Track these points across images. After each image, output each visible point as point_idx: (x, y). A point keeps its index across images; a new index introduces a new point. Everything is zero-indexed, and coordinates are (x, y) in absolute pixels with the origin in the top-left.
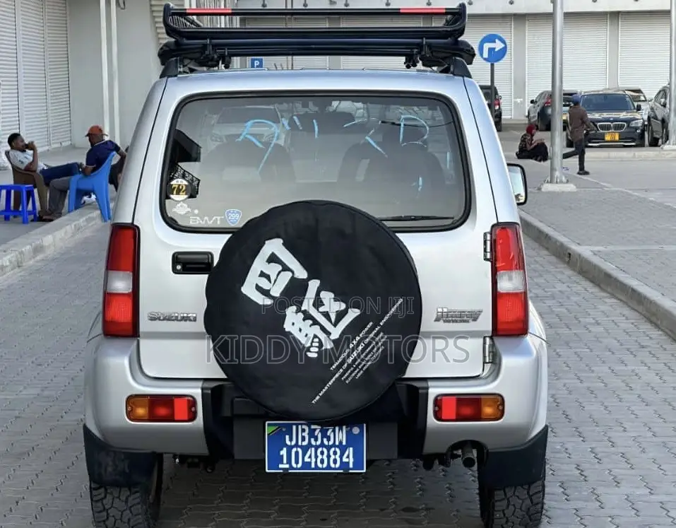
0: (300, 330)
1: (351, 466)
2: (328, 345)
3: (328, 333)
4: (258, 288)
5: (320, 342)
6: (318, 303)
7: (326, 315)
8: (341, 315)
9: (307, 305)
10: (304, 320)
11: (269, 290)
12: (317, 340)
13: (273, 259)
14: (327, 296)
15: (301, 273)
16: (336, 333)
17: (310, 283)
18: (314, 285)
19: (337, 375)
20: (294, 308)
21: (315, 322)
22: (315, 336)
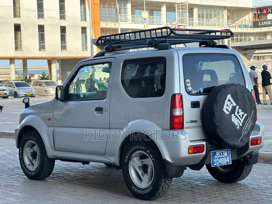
0: (235, 121)
1: (229, 162)
2: (241, 125)
3: (240, 121)
4: (226, 109)
5: (239, 124)
6: (238, 113)
7: (240, 116)
8: (243, 115)
9: (236, 114)
10: (236, 118)
11: (228, 110)
12: (238, 123)
13: (229, 100)
14: (240, 110)
15: (235, 105)
16: (242, 121)
17: (237, 107)
18: (238, 107)
19: (243, 133)
20: (233, 114)
21: (238, 118)
22: (238, 122)
